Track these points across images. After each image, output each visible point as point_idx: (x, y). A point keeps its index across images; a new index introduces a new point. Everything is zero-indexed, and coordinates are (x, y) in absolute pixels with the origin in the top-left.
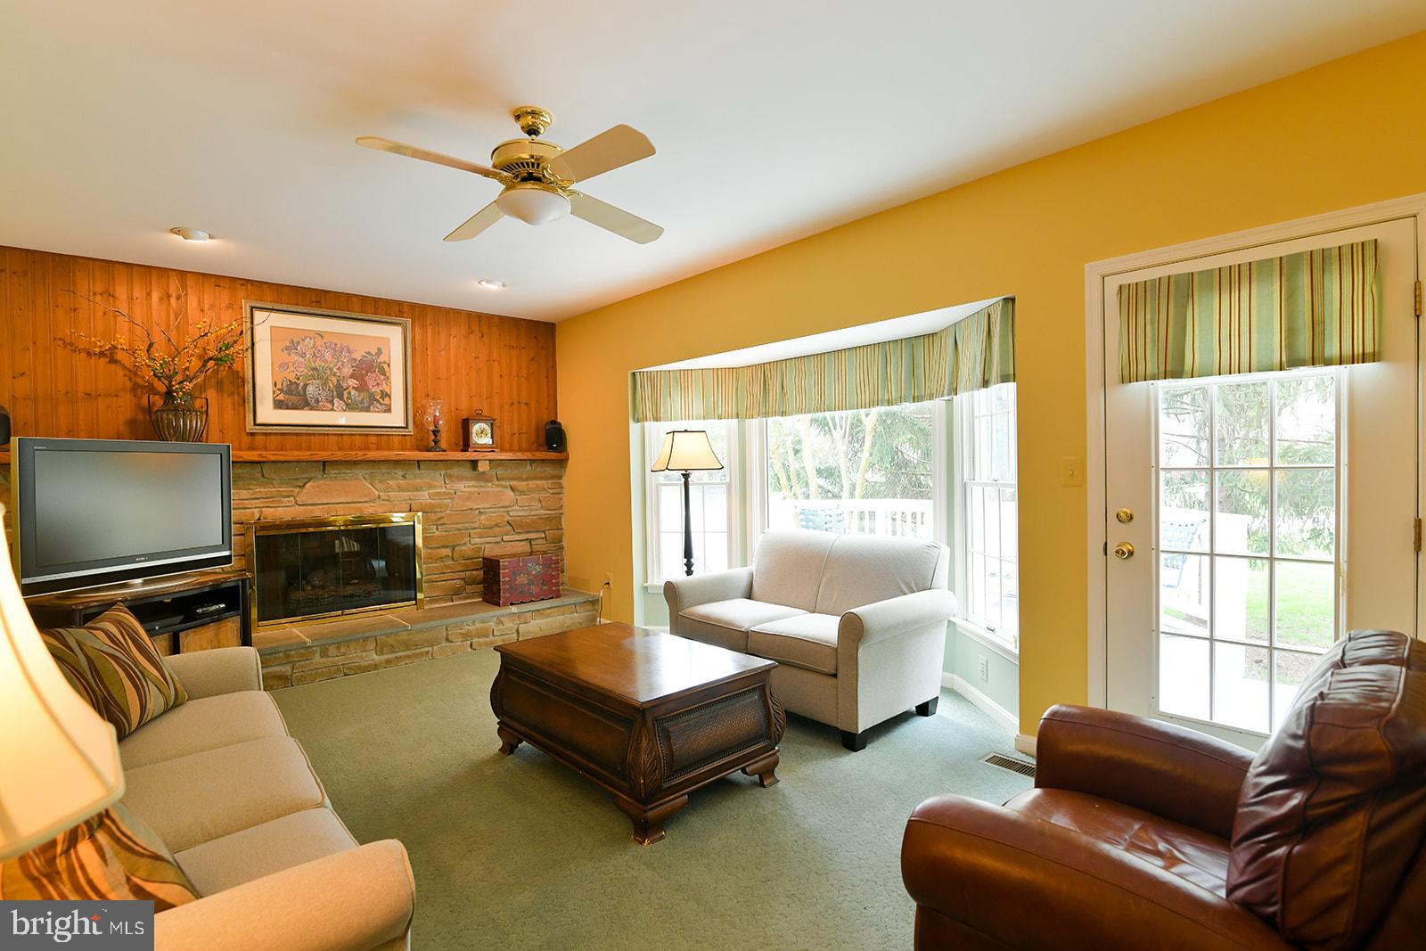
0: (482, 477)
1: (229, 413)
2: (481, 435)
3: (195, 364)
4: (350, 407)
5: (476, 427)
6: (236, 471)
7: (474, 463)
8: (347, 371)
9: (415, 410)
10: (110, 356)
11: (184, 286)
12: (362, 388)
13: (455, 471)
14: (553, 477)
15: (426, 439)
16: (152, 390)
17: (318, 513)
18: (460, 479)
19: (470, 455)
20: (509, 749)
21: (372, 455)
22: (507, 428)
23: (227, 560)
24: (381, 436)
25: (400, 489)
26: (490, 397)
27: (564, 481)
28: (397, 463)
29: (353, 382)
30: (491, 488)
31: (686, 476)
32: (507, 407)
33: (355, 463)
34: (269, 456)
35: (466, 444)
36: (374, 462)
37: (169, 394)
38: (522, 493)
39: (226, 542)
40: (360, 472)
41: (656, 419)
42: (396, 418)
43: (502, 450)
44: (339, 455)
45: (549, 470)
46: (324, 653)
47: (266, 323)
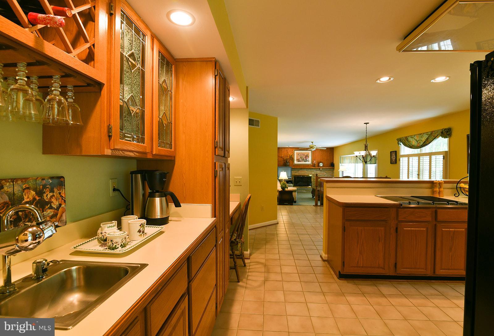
0: (321, 171)
1: (292, 162)
2: (321, 165)
3: (289, 158)
4: (305, 161)
5: (320, 164)
6: (292, 169)
7: (320, 169)
8: (304, 157)
9: (312, 162)
10: (282, 157)
11: (288, 149)
12: (306, 159)
13: (317, 170)
14: (332, 171)
15: (314, 165)
16: (285, 160)
17: (300, 174)
18: (318, 171)
19: (319, 168)
20: (313, 197)
21: (306, 168)
22: (325, 163)
23: (291, 178)
24: (308, 165)
25: (310, 172)
26: (323, 159)
27: (334, 172)
28: (310, 169)
29: (305, 158)
30: (322, 172)
31: (343, 172)
32: (325, 161)
33: (304, 168)
34: (295, 168)
35: (319, 166)
36: (307, 168)
37: (286, 161)
38: (327, 173)
39: (291, 176)
40: (305, 170)
41: (343, 163)
42: (310, 163)
43: (324, 167)
44: (303, 167)
45: (332, 170)
46: (300, 190)
47: (296, 152)
